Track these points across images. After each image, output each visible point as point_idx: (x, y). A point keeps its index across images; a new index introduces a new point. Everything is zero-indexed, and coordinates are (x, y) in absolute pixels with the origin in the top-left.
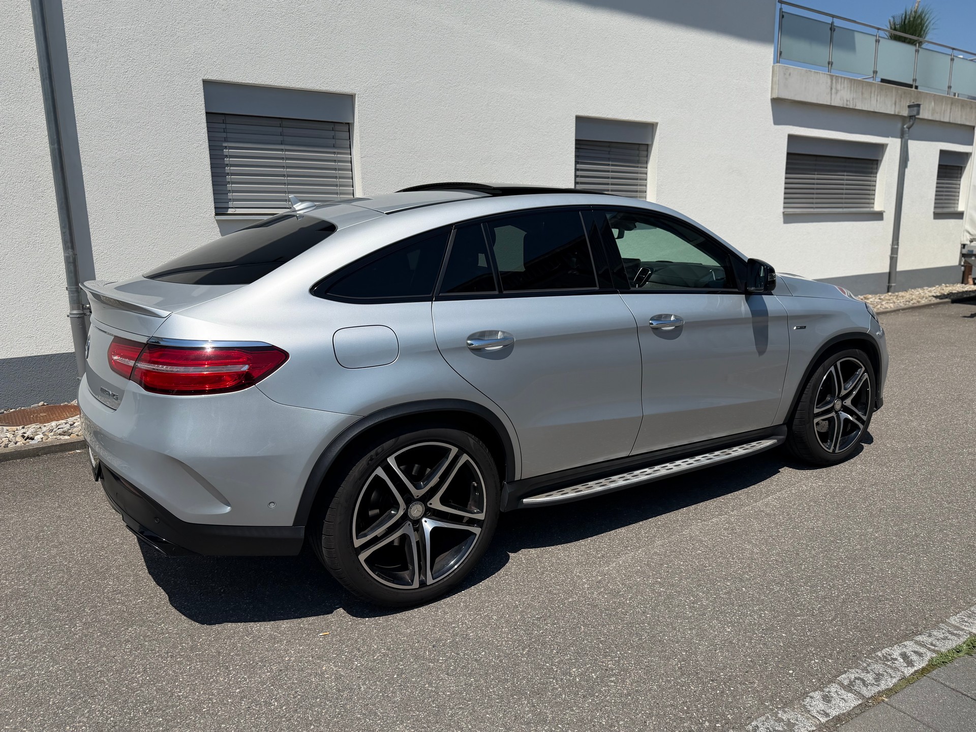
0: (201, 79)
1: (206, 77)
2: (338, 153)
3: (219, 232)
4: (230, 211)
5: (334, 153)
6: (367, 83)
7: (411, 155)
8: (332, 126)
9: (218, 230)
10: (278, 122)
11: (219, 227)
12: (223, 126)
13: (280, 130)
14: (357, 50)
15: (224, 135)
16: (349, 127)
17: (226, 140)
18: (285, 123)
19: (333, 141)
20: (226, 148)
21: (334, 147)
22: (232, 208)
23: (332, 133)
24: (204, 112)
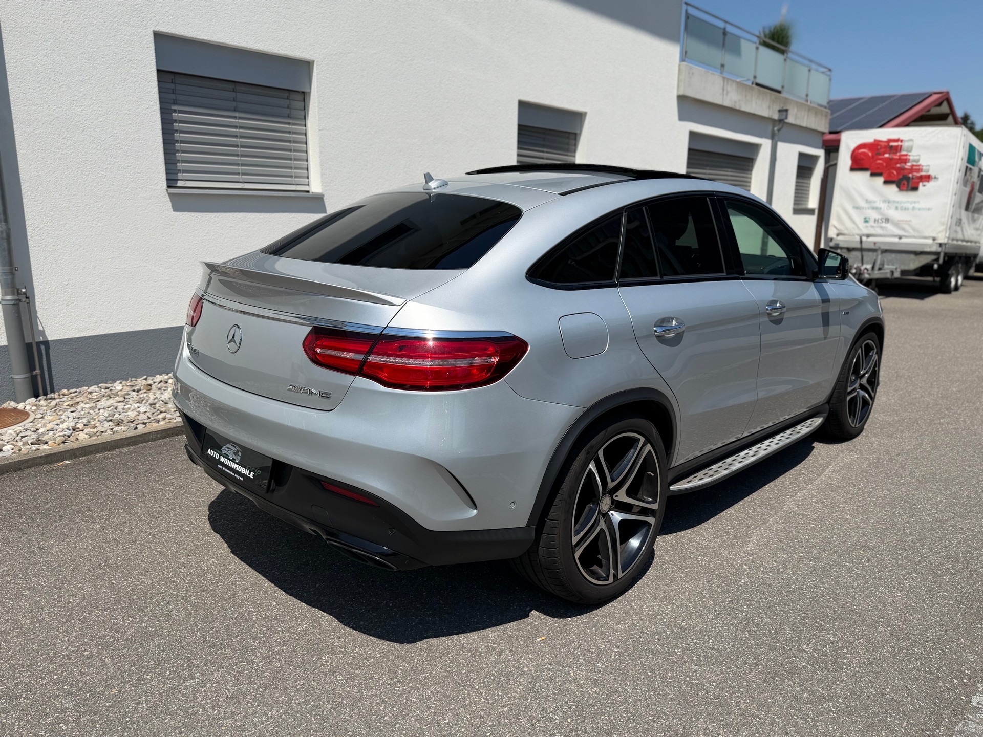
0: (152, 30)
1: (157, 29)
2: (294, 124)
3: (171, 207)
4: (180, 184)
5: (289, 124)
6: (326, 50)
7: (368, 130)
8: (286, 94)
9: (170, 204)
10: (231, 86)
11: (171, 201)
12: (172, 86)
13: (233, 95)
14: (317, 13)
15: (173, 96)
16: (304, 96)
17: (175, 103)
18: (238, 87)
19: (288, 111)
20: (175, 111)
21: (289, 117)
22: (182, 180)
23: (287, 102)
24: (154, 69)
